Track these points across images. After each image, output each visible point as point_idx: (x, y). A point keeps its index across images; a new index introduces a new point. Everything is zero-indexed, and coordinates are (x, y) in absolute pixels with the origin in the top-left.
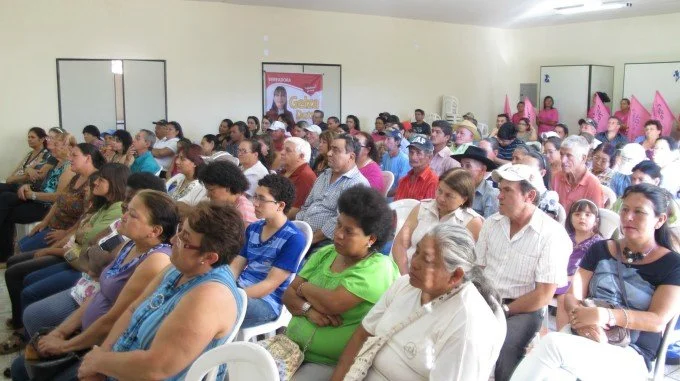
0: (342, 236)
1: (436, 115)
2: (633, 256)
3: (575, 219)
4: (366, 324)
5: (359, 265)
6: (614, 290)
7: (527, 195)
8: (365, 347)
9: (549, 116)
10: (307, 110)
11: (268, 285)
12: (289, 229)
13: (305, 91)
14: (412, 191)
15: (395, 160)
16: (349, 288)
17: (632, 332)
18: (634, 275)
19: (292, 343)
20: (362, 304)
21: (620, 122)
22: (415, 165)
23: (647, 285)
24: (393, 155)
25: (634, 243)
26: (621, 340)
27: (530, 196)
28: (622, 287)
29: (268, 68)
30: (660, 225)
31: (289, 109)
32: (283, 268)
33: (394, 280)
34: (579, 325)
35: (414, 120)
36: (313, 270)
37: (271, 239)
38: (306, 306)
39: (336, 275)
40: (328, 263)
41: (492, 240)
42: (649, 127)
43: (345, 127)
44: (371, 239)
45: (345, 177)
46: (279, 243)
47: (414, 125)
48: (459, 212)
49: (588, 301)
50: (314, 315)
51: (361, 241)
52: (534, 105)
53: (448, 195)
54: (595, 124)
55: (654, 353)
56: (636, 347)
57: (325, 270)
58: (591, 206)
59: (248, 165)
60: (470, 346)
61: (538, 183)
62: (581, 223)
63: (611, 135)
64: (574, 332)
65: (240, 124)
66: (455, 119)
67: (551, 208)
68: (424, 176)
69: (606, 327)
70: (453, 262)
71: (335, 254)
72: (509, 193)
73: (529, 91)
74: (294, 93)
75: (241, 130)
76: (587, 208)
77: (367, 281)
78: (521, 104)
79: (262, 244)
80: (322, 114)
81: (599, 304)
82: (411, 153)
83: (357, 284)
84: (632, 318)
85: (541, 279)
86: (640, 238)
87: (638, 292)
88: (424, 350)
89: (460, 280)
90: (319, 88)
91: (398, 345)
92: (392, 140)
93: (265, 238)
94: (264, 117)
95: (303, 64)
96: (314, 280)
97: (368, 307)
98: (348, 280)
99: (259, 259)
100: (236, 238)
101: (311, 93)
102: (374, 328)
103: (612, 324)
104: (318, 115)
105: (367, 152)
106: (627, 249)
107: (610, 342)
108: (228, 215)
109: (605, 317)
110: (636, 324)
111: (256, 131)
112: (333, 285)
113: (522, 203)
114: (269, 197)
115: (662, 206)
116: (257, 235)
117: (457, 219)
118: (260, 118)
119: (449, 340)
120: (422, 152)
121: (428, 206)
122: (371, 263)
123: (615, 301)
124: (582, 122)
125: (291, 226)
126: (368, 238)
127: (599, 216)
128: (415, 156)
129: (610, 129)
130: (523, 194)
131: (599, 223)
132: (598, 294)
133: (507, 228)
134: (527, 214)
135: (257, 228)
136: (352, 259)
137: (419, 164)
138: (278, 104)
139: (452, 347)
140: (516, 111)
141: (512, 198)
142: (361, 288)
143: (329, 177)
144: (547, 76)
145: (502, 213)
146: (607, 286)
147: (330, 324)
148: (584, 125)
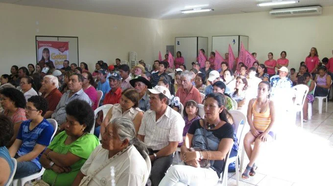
0: (68, 126)
1: (127, 61)
2: (210, 126)
3: (187, 110)
4: (83, 170)
5: (78, 140)
6: (203, 142)
7: (163, 100)
8: (82, 182)
9: (180, 61)
10: (61, 60)
11: (35, 153)
12: (45, 123)
13: (60, 50)
14: (111, 100)
15: (104, 85)
16: (73, 152)
17: (211, 161)
18: (211, 135)
19: (46, 184)
20: (81, 160)
21: (210, 63)
22: (113, 87)
23: (217, 139)
24: (103, 82)
25: (210, 120)
26: (206, 165)
27: (164, 101)
28: (206, 141)
29: (39, 39)
30: (221, 111)
31: (51, 59)
32: (42, 144)
33: (97, 145)
34: (187, 160)
35: (115, 64)
36: (55, 145)
37: (35, 129)
38: (52, 163)
39: (67, 146)
40: (63, 140)
41: (147, 122)
42: (223, 65)
43: (79, 69)
44: (84, 126)
45: (76, 94)
46: (39, 131)
47: (115, 66)
48: (132, 110)
49: (192, 148)
50: (56, 168)
51: (79, 128)
52: (173, 55)
53: (126, 101)
54: (199, 65)
55: (221, 169)
56: (213, 168)
57: (62, 144)
58: (194, 103)
59: (26, 90)
60: (132, 177)
61: (168, 94)
62: (190, 111)
63: (207, 69)
64: (186, 164)
65: (23, 68)
66: (136, 63)
67: (176, 105)
68: (117, 93)
69: (199, 160)
70: (123, 136)
71: (66, 136)
72: (155, 100)
73: (170, 49)
74: (53, 51)
75: (24, 72)
76: (192, 104)
77: (82, 148)
78: (167, 55)
79: (30, 132)
80: (68, 62)
81: (196, 150)
82: (110, 81)
83: (77, 150)
84: (210, 155)
85: (171, 140)
86: (213, 118)
87: (213, 143)
88: (110, 181)
89: (127, 145)
90: (67, 49)
91: (97, 179)
92: (102, 75)
93: (31, 128)
94: (38, 64)
95: (58, 37)
96: (56, 150)
97: (84, 161)
98: (72, 148)
99: (29, 140)
100: (8, 132)
101: (63, 52)
102: (86, 172)
103: (202, 158)
104: (66, 62)
105: (89, 81)
106: (208, 123)
107: (201, 167)
108: (3, 120)
109: (199, 155)
110: (212, 157)
111: (33, 72)
112: (65, 152)
113: (161, 104)
114: (33, 108)
115: (222, 102)
116: (27, 127)
117: (131, 113)
118: (35, 65)
119: (122, 175)
120: (116, 80)
121: (116, 107)
122: (84, 139)
123: (203, 148)
124: (193, 63)
125: (46, 122)
126: (82, 126)
127: (198, 108)
128: (112, 83)
129: (206, 66)
130: (161, 100)
131: (198, 111)
132: (196, 145)
133: (154, 117)
134: (163, 109)
135: (27, 124)
136: (75, 137)
137: (115, 86)
138: (45, 57)
139: (124, 178)
140: (165, 59)
141: (155, 102)
142: (80, 152)
143: (68, 94)
144: (178, 42)
145: (151, 110)
146: (199, 141)
147: (65, 171)
148: (194, 65)
